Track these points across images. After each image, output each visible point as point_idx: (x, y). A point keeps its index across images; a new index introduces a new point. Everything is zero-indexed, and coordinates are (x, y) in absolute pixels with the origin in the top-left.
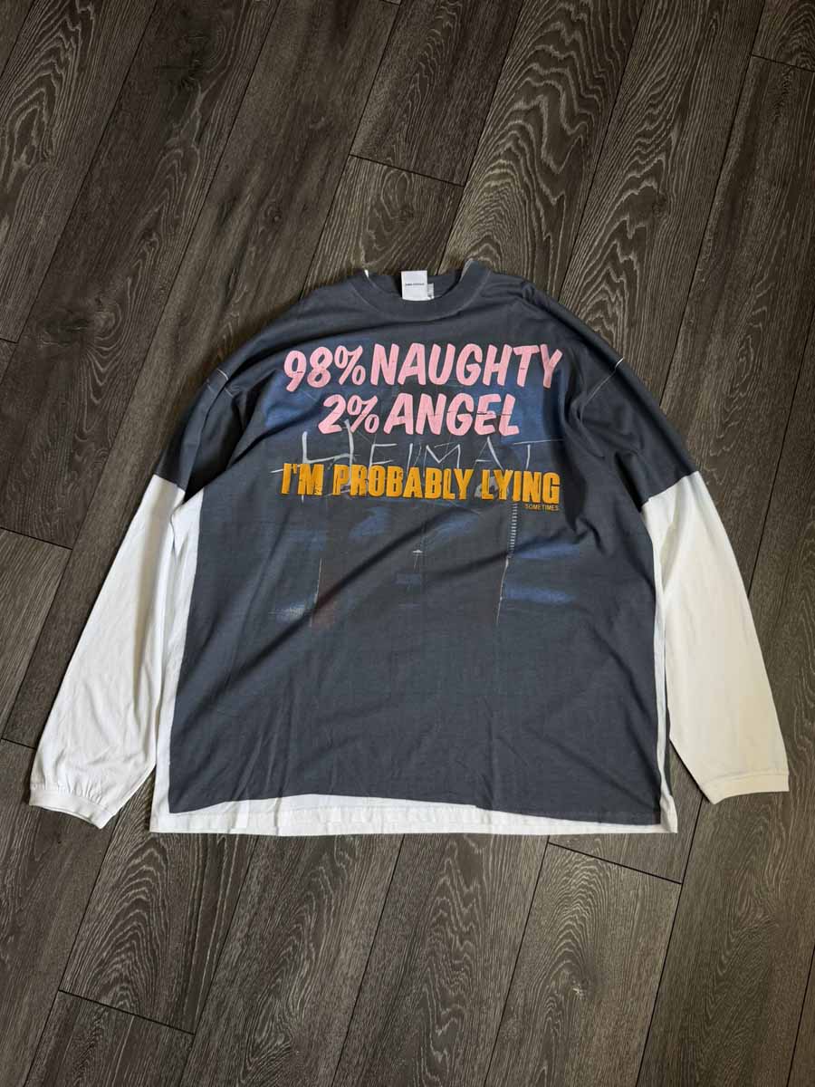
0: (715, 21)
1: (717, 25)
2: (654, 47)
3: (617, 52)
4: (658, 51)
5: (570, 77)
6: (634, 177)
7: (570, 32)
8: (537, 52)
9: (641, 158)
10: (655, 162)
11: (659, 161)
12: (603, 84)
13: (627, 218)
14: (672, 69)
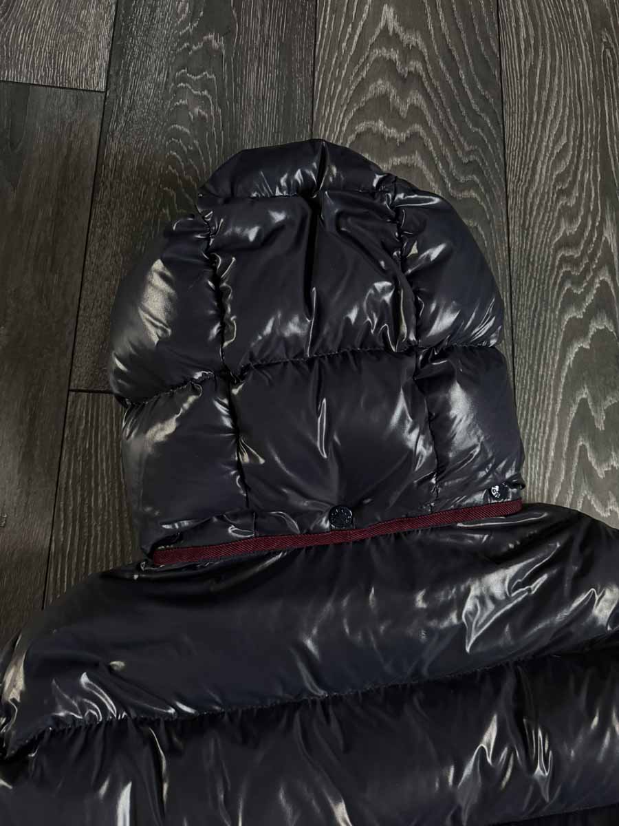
0: (607, 45)
1: (611, 50)
2: (536, 99)
3: (483, 115)
4: (544, 103)
5: (424, 168)
6: (574, 318)
7: (403, 94)
8: (358, 134)
9: (572, 283)
10: (598, 285)
11: (603, 283)
12: (478, 171)
13: (584, 393)
14: (573, 129)
